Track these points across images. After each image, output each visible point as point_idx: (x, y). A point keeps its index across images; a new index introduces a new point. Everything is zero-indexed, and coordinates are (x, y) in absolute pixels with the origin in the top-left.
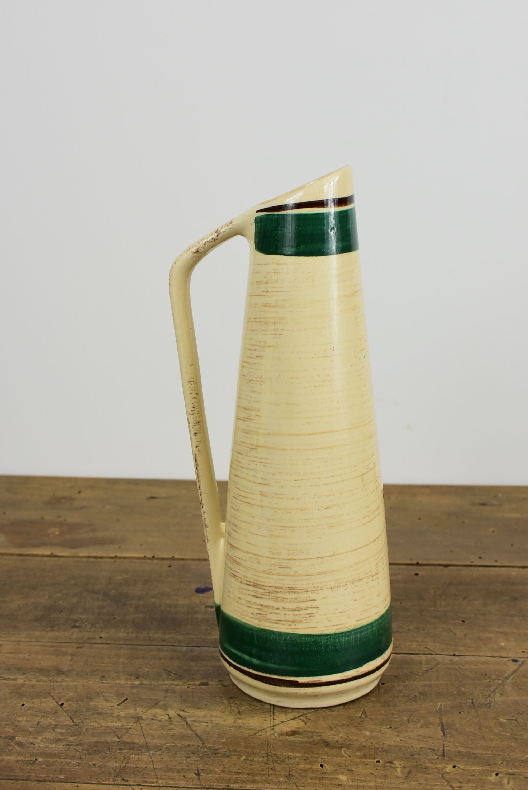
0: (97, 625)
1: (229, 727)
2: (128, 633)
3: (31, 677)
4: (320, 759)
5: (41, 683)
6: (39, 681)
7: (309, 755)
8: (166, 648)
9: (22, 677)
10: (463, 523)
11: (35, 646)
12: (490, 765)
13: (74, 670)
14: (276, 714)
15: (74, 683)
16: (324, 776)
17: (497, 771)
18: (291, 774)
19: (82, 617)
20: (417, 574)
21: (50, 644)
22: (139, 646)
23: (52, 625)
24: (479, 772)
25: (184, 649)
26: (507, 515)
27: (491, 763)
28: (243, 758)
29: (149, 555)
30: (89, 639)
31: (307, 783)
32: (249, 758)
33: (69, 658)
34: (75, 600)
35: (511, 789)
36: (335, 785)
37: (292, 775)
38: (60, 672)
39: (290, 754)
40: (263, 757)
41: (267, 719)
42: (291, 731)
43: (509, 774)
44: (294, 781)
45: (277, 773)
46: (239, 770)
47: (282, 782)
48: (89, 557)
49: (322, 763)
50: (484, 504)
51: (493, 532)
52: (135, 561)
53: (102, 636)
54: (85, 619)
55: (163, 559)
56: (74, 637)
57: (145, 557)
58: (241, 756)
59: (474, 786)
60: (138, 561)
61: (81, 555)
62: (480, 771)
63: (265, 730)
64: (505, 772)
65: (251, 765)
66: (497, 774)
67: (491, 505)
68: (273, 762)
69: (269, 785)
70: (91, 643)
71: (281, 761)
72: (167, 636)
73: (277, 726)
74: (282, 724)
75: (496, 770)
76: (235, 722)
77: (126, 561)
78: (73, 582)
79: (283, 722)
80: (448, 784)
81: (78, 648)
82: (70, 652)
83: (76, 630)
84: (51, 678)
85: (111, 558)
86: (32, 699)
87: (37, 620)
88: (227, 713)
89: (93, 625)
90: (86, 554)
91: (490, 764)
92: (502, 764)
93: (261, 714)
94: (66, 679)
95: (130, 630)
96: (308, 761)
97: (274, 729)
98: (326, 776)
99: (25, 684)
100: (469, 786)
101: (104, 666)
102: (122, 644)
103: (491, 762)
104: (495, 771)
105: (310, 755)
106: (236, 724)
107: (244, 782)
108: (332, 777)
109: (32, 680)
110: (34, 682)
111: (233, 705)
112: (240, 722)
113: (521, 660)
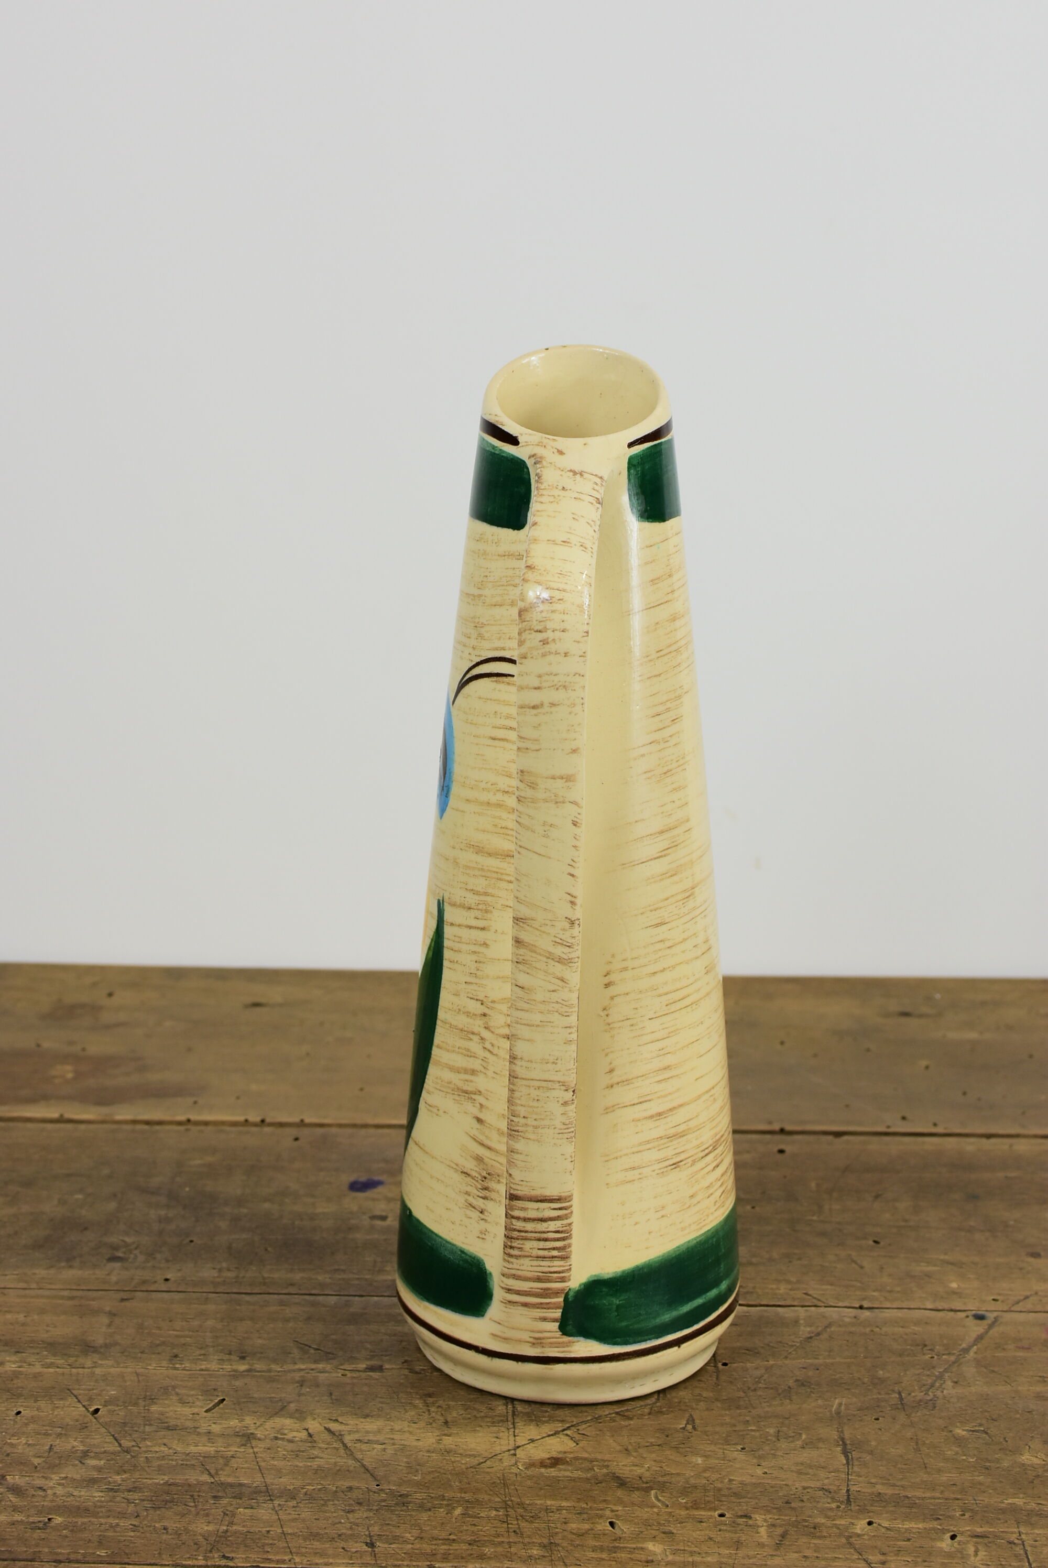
0: (158, 1256)
1: (428, 1451)
2: (220, 1270)
3: (32, 1359)
4: (608, 1513)
5: (51, 1370)
6: (49, 1366)
7: (587, 1503)
8: (297, 1299)
9: (14, 1358)
10: (868, 1050)
11: (37, 1297)
12: (939, 1520)
13: (116, 1344)
14: (520, 1425)
15: (118, 1369)
16: (617, 1545)
17: (953, 1531)
18: (553, 1541)
19: (128, 1240)
20: (781, 1151)
21: (66, 1293)
22: (243, 1296)
23: (69, 1257)
24: (918, 1532)
25: (332, 1300)
26: (953, 1035)
27: (941, 1515)
28: (458, 1511)
29: (254, 1117)
30: (144, 1282)
31: (585, 1558)
32: (470, 1512)
33: (105, 1320)
34: (113, 1205)
35: (982, 1564)
36: (641, 1561)
37: (555, 1543)
38: (88, 1348)
39: (549, 1503)
40: (496, 1510)
41: (501, 1434)
42: (549, 1459)
43: (977, 1536)
44: (559, 1556)
45: (527, 1540)
46: (450, 1534)
47: (537, 1557)
48: (134, 1122)
49: (614, 1520)
50: (906, 1014)
51: (927, 1067)
52: (228, 1128)
53: (168, 1277)
54: (134, 1243)
55: (281, 1125)
56: (114, 1278)
57: (246, 1121)
58: (454, 1508)
59: (909, 1560)
60: (233, 1129)
61: (119, 1117)
62: (920, 1531)
63: (499, 1457)
64: (969, 1533)
65: (474, 1525)
66: (953, 1537)
67: (921, 1016)
68: (517, 1519)
69: (510, 1563)
70: (147, 1291)
71: (532, 1517)
72: (298, 1276)
73: (521, 1448)
74: (532, 1444)
75: (952, 1528)
76: (439, 1441)
77: (210, 1128)
78: (106, 1171)
79: (532, 1441)
80: (860, 1557)
81: (123, 1300)
82: (107, 1309)
83: (117, 1265)
84: (71, 1360)
85: (180, 1123)
86: (36, 1401)
87: (38, 1246)
88: (422, 1424)
89: (150, 1255)
90: (129, 1117)
91: (940, 1517)
92: (963, 1517)
93: (489, 1426)
94: (100, 1362)
95: (224, 1265)
96: (585, 1516)
97: (515, 1455)
98: (621, 1545)
99: (21, 1373)
100: (901, 1560)
101: (177, 1336)
102: (210, 1292)
103: (941, 1513)
104: (949, 1531)
105: (590, 1504)
106: (441, 1446)
107: (462, 1558)
108: (634, 1546)
109: (33, 1365)
110: (38, 1368)
111: (433, 1409)
112: (448, 1441)
113: (991, 1316)
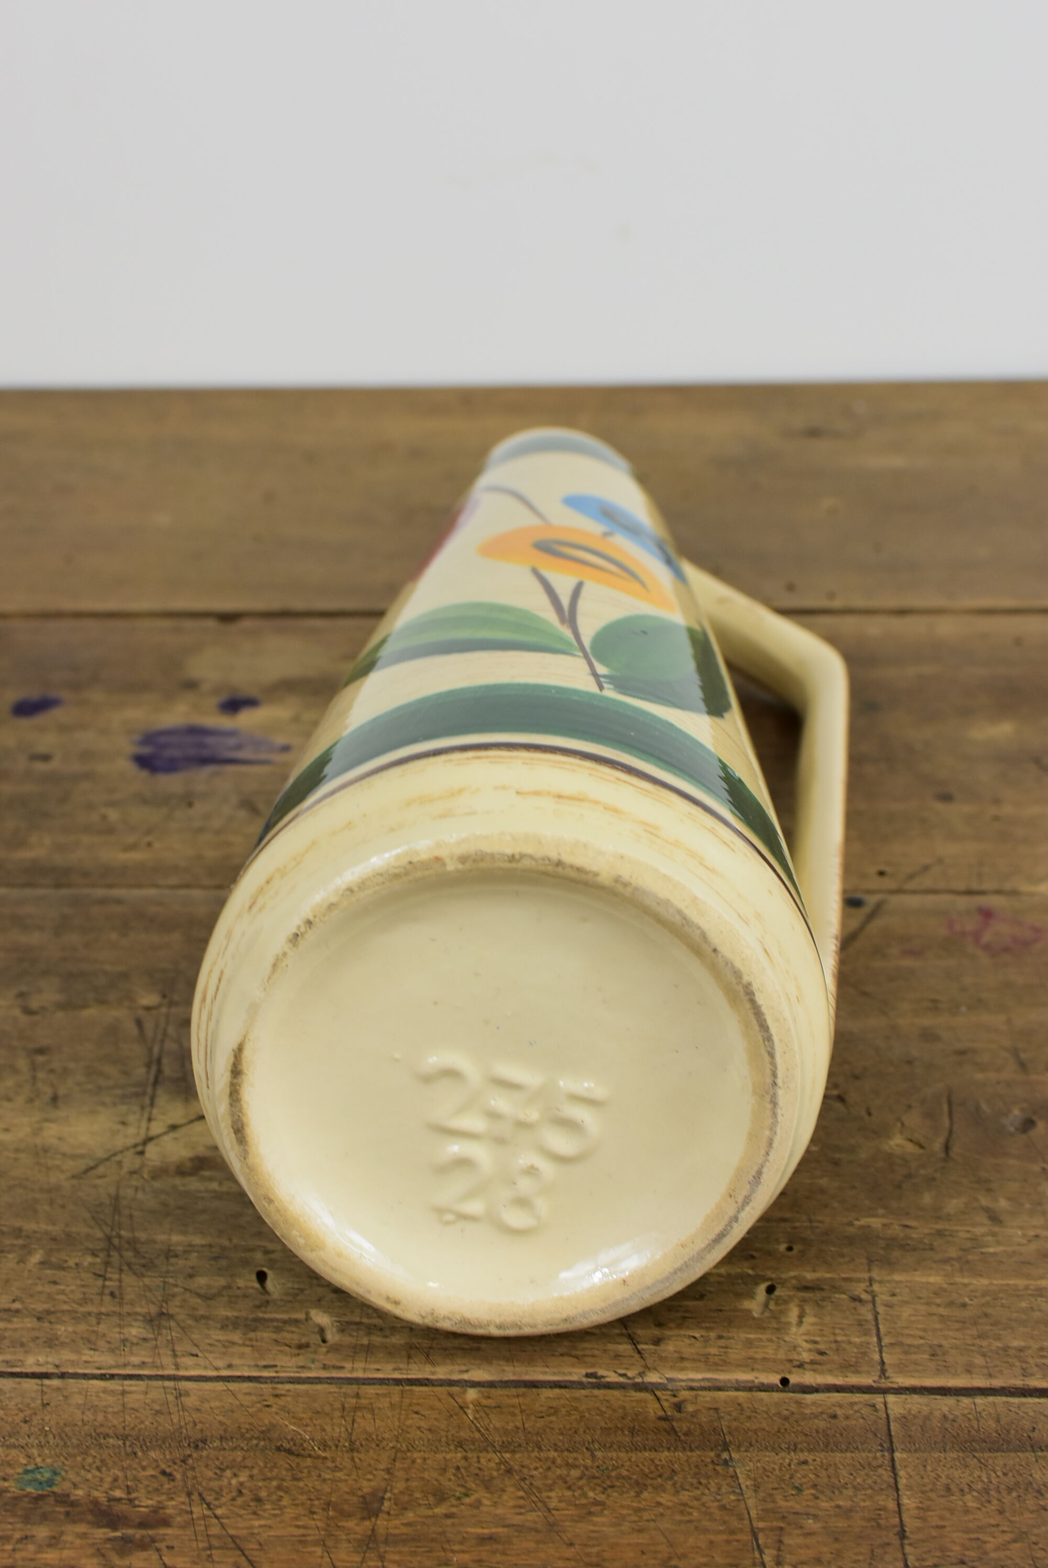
1: (17, 1150)
4: (259, 1256)
7: (230, 1240)
12: (753, 1257)
14: (162, 1099)
16: (261, 1315)
17: (771, 1279)
18: (165, 1311)
24: (718, 1282)
27: (756, 1250)
28: (36, 1258)
31: (207, 1341)
32: (53, 1259)
35: (806, 1341)
36: (290, 1347)
37: (168, 1314)
39: (175, 1238)
40: (94, 1255)
41: (131, 1118)
42: (191, 1160)
43: (806, 1288)
44: (169, 1338)
45: (127, 1309)
46: (14, 1301)
47: (135, 1341)
49: (265, 1269)
58: (30, 1253)
59: (697, 1335)
62: (721, 1279)
63: (118, 1158)
64: (794, 1282)
65: (55, 1283)
66: (770, 1290)
68: (121, 1270)
69: (92, 1352)
71: (144, 1266)
73: (154, 1142)
74: (172, 1135)
75: (770, 1274)
76: (37, 1132)
79: (174, 1127)
80: (624, 1331)
88: (20, 1100)
91: (754, 1254)
92: (790, 1253)
93: (115, 1104)
96: (224, 1263)
97: (142, 1153)
98: (267, 1316)
100: (685, 1336)
103: (758, 1245)
104: (764, 1279)
105: (235, 1241)
106: (38, 1141)
107: (22, 1345)
108: (285, 1316)
111: (41, 1075)
112: (51, 1132)
113: (872, 900)
